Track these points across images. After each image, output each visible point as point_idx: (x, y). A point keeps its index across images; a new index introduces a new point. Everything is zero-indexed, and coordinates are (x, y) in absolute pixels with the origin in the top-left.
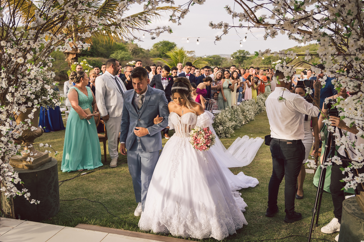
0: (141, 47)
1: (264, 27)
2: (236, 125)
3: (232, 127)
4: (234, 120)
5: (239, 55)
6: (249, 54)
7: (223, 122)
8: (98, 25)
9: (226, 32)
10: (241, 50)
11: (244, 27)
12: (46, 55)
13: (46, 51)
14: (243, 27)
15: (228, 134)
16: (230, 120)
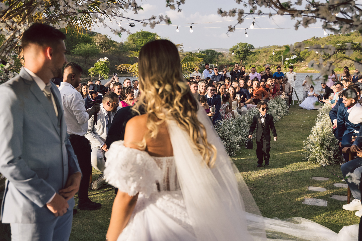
0: (112, 39)
1: (290, 14)
2: (242, 140)
3: (237, 142)
4: (240, 134)
5: (240, 49)
6: (253, 49)
7: (226, 136)
8: (77, 12)
9: (240, 21)
10: (243, 43)
11: (264, 14)
12: (8, 49)
13: (7, 44)
14: (262, 14)
15: (233, 151)
16: (236, 133)
